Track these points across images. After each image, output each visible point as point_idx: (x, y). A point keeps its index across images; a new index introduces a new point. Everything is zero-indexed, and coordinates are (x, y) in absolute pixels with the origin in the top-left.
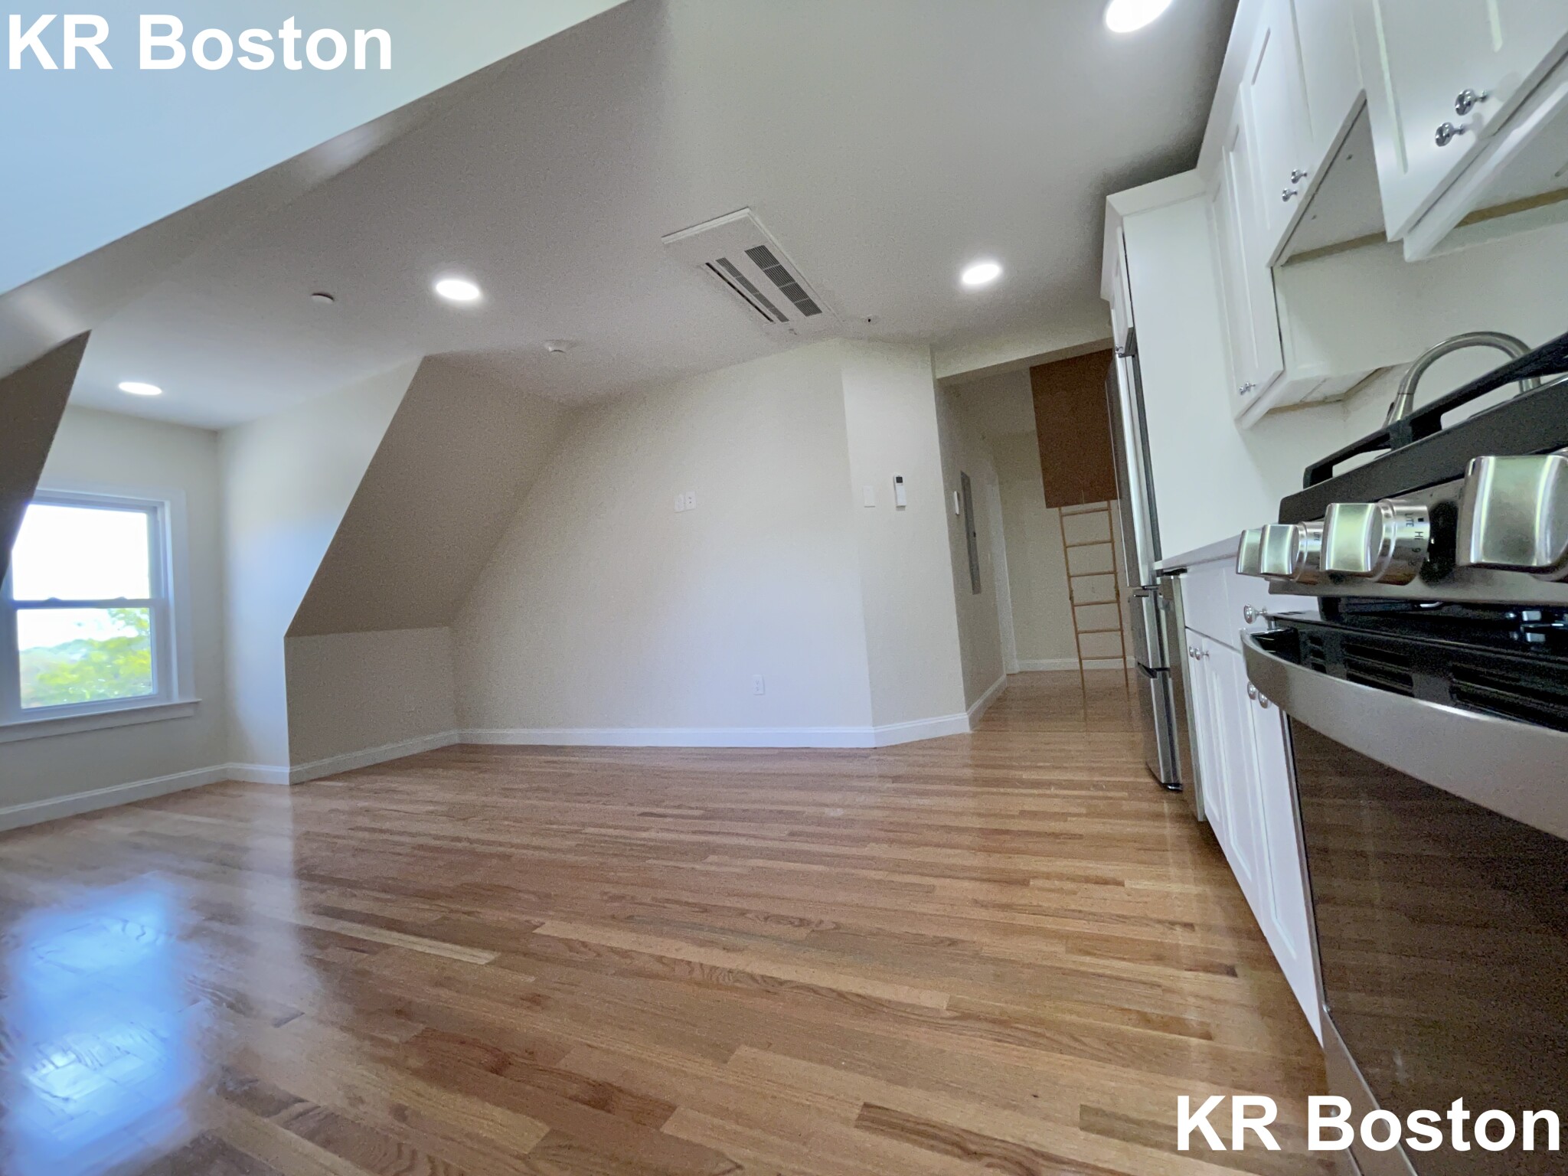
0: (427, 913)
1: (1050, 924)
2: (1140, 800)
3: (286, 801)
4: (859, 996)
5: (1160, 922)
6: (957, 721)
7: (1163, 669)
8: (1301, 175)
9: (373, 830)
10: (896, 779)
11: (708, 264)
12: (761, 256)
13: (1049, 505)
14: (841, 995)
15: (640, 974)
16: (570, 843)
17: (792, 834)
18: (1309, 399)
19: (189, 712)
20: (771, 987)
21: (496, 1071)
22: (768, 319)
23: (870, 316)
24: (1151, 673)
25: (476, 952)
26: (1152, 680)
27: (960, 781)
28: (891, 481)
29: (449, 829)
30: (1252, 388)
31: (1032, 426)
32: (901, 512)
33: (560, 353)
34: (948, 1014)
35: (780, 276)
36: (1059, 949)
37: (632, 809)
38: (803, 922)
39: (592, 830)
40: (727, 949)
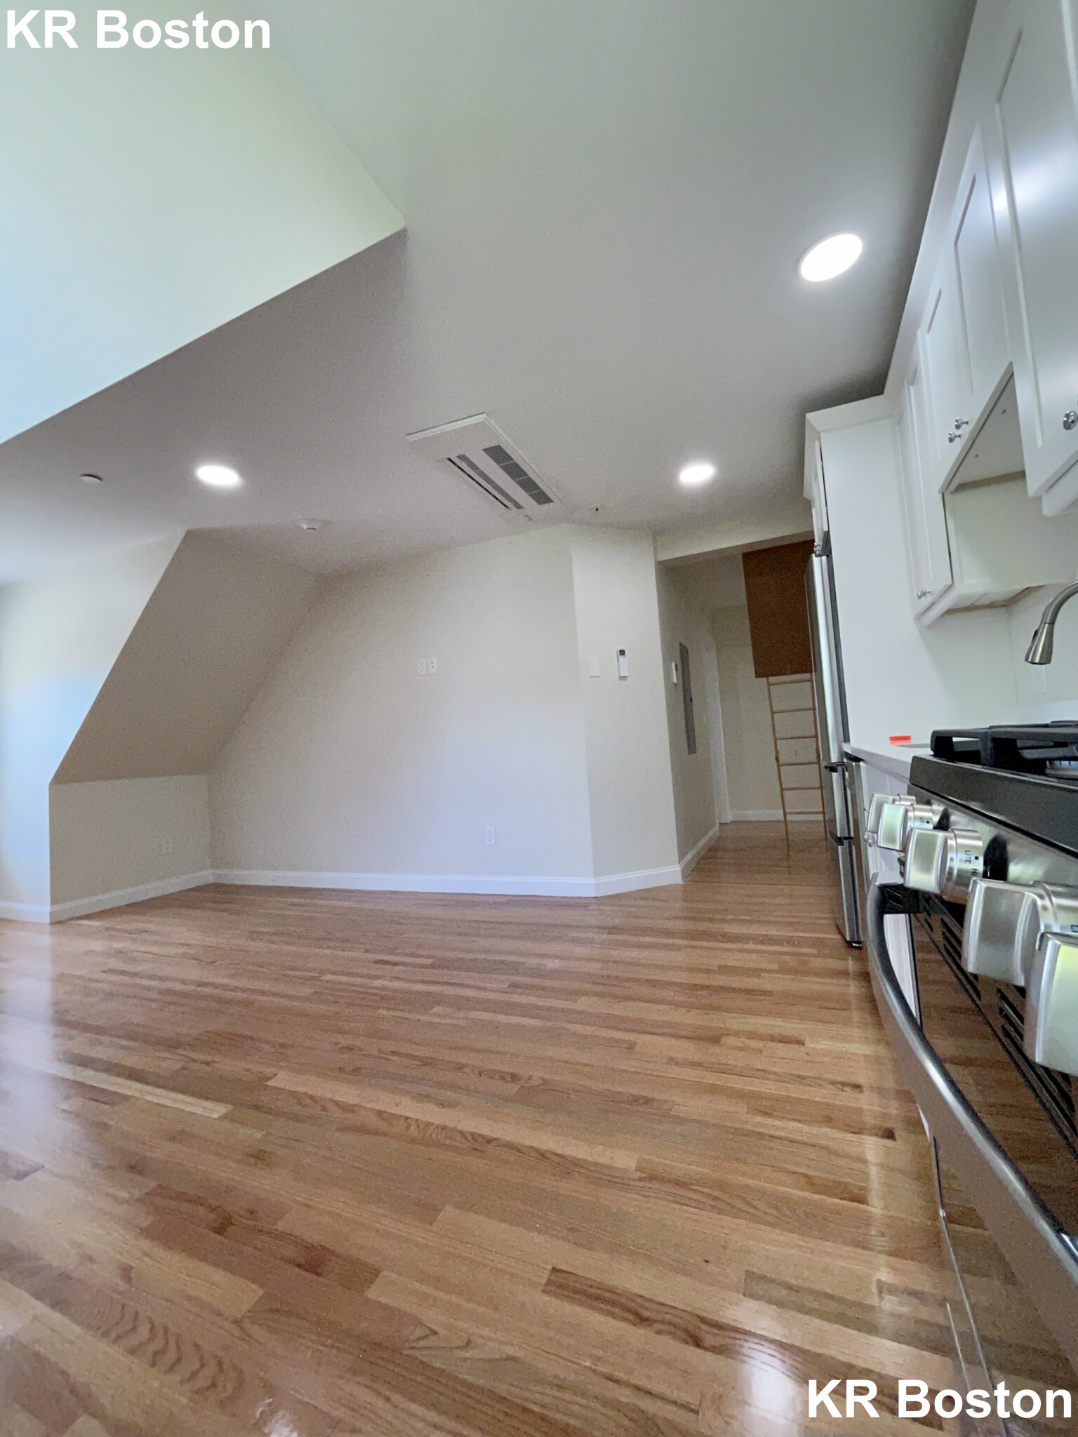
0: (169, 1063)
1: (736, 1082)
2: (825, 957)
3: (46, 940)
4: (558, 1155)
5: (833, 1083)
6: (670, 873)
7: (849, 838)
8: (963, 423)
9: (124, 973)
10: (611, 930)
11: (450, 460)
12: (497, 454)
13: (758, 675)
14: (542, 1155)
15: (361, 1130)
16: (307, 991)
17: (514, 985)
18: (977, 604)
20: (480, 1144)
21: (220, 1231)
22: (506, 506)
23: (598, 505)
24: (840, 841)
25: (209, 1104)
26: (839, 847)
27: (670, 934)
28: (615, 654)
29: (198, 973)
30: (928, 594)
31: (743, 600)
32: (623, 683)
33: (314, 531)
34: (638, 1175)
35: (515, 471)
36: (741, 1109)
37: (368, 955)
38: (514, 1078)
39: (329, 977)
40: (442, 1104)
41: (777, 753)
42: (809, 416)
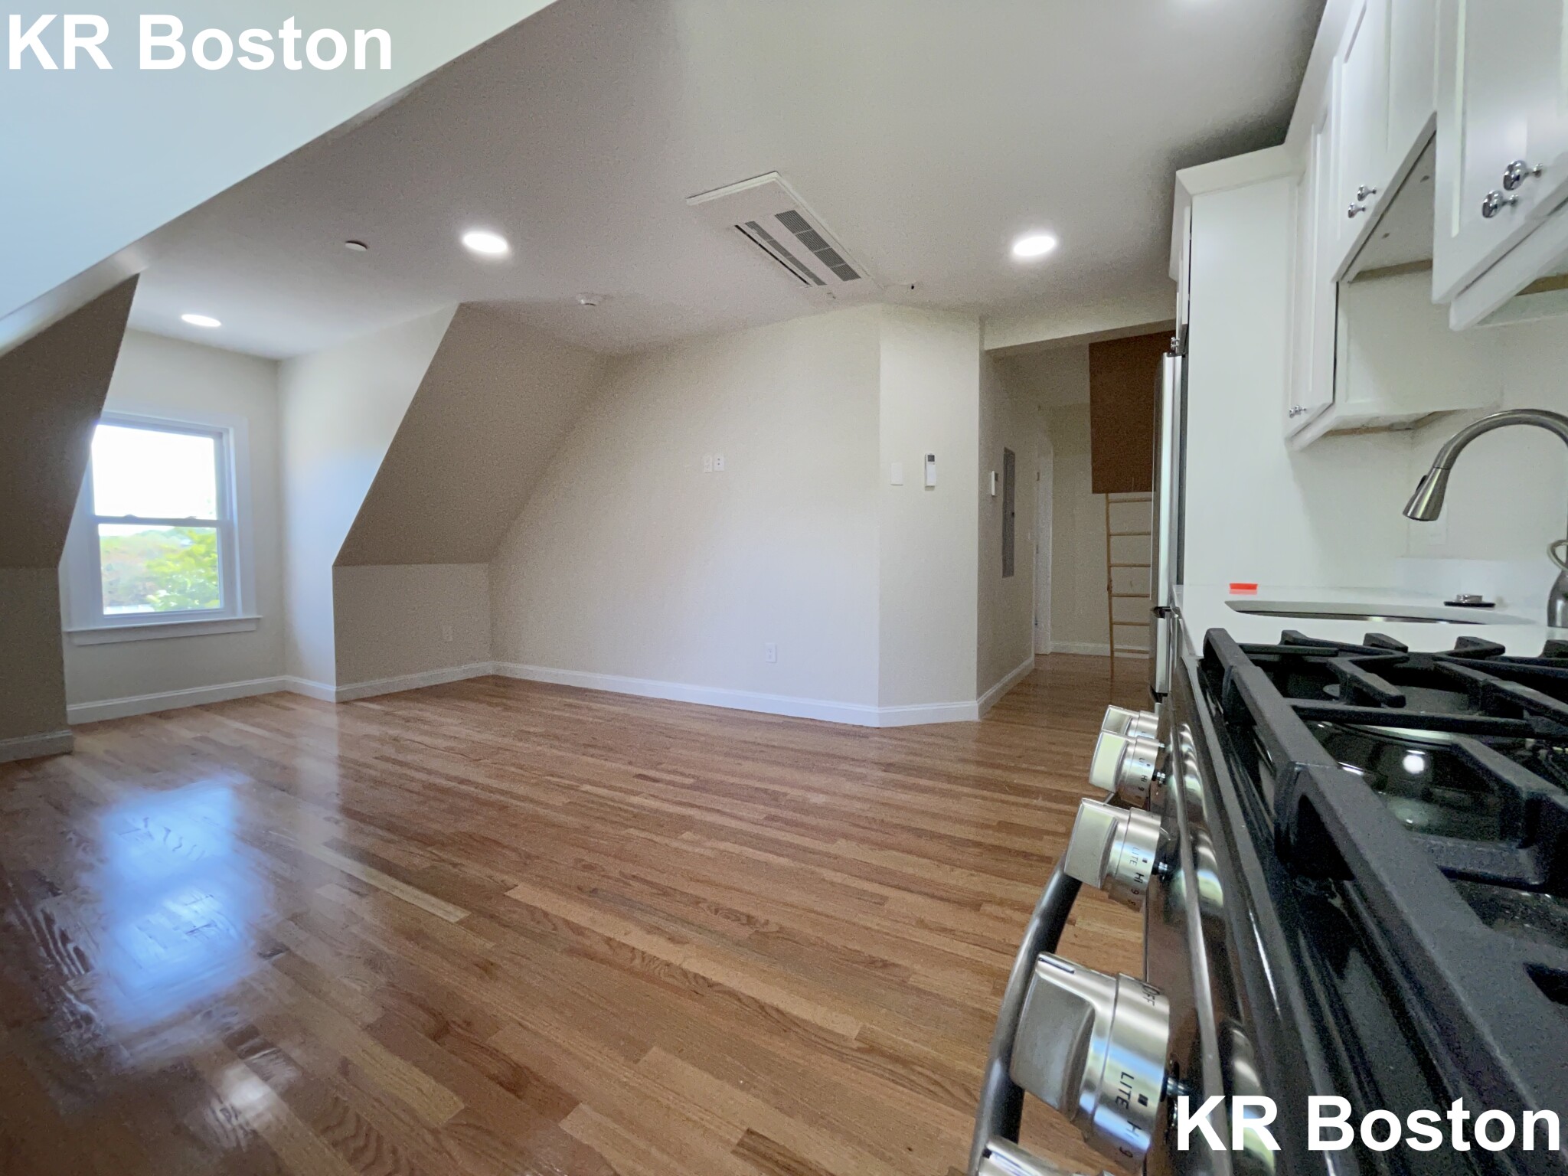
0: (419, 859)
3: (331, 720)
4: (778, 1010)
6: (966, 708)
8: (1369, 192)
9: (395, 762)
10: (888, 767)
11: (737, 226)
12: (792, 220)
13: (1095, 490)
15: (590, 956)
17: (772, 818)
19: (252, 627)
20: (699, 988)
21: (436, 1037)
22: (805, 282)
23: (913, 282)
24: (1157, 697)
25: (450, 908)
26: (1157, 704)
27: (950, 778)
28: (922, 459)
29: (460, 770)
30: (1302, 412)
32: (929, 493)
33: (592, 306)
34: (856, 1045)
35: (813, 240)
37: (630, 768)
38: (750, 920)
39: (587, 787)
40: (671, 939)
41: (1110, 580)
42: (1178, 173)
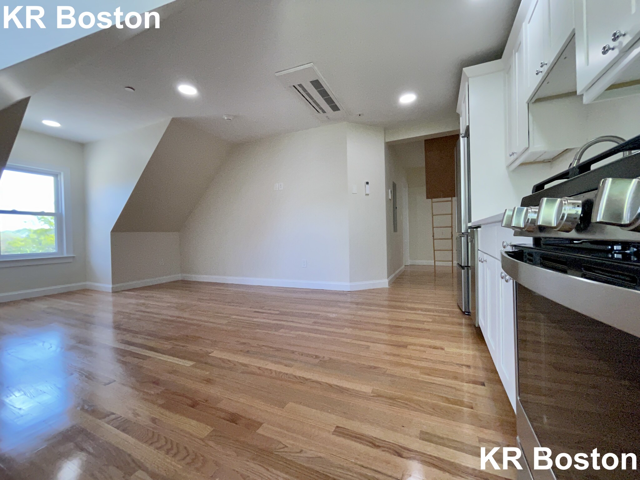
0: (167, 345)
1: (413, 362)
2: (453, 317)
3: (111, 299)
4: (337, 386)
5: (457, 364)
6: (383, 283)
7: (468, 266)
8: (545, 64)
9: (144, 312)
10: (357, 304)
11: (294, 86)
12: (317, 84)
13: (428, 198)
14: (330, 385)
15: (251, 373)
16: (225, 322)
17: (315, 323)
18: (537, 160)
19: (71, 260)
20: (302, 381)
21: (193, 406)
22: (318, 112)
23: (360, 113)
24: (463, 268)
25: (186, 361)
26: (463, 271)
27: (383, 306)
28: (364, 183)
29: (177, 313)
30: (515, 154)
31: (423, 164)
32: (367, 197)
33: (230, 120)
34: (372, 395)
35: (324, 93)
36: (417, 372)
37: (252, 309)
38: (317, 357)
39: (234, 317)
40: (286, 365)
41: (433, 234)
42: (464, 69)
